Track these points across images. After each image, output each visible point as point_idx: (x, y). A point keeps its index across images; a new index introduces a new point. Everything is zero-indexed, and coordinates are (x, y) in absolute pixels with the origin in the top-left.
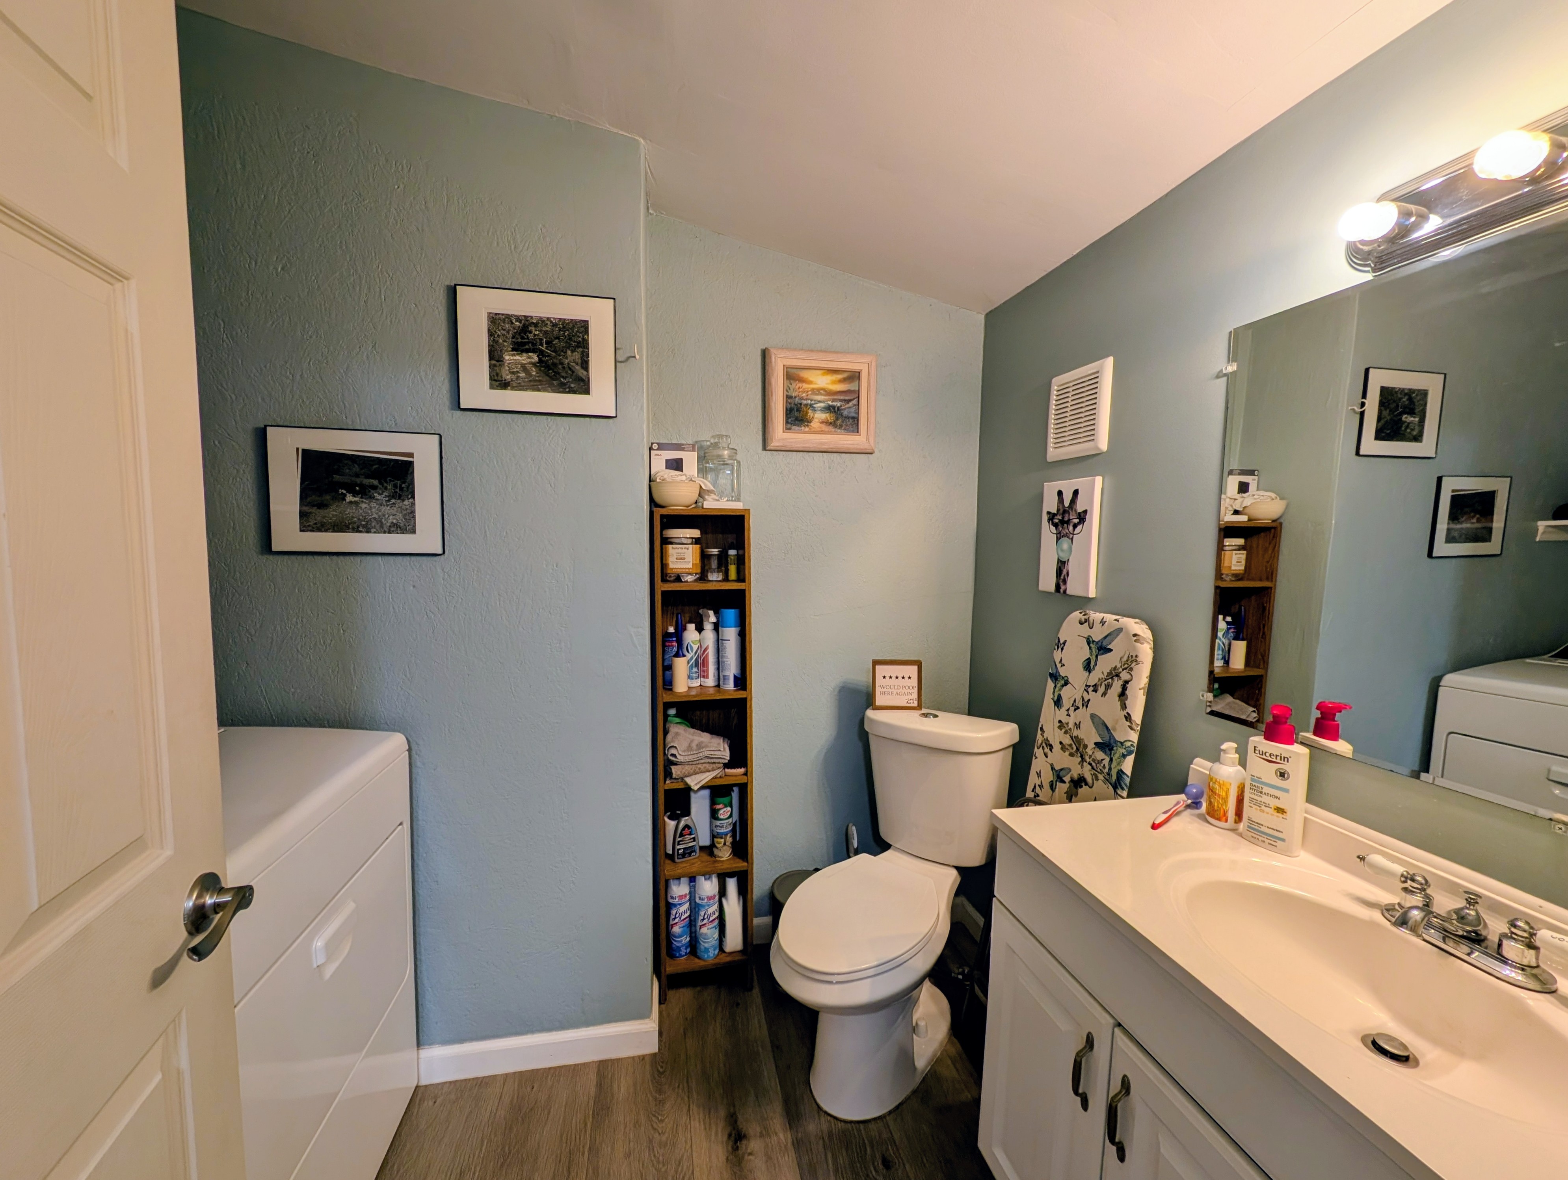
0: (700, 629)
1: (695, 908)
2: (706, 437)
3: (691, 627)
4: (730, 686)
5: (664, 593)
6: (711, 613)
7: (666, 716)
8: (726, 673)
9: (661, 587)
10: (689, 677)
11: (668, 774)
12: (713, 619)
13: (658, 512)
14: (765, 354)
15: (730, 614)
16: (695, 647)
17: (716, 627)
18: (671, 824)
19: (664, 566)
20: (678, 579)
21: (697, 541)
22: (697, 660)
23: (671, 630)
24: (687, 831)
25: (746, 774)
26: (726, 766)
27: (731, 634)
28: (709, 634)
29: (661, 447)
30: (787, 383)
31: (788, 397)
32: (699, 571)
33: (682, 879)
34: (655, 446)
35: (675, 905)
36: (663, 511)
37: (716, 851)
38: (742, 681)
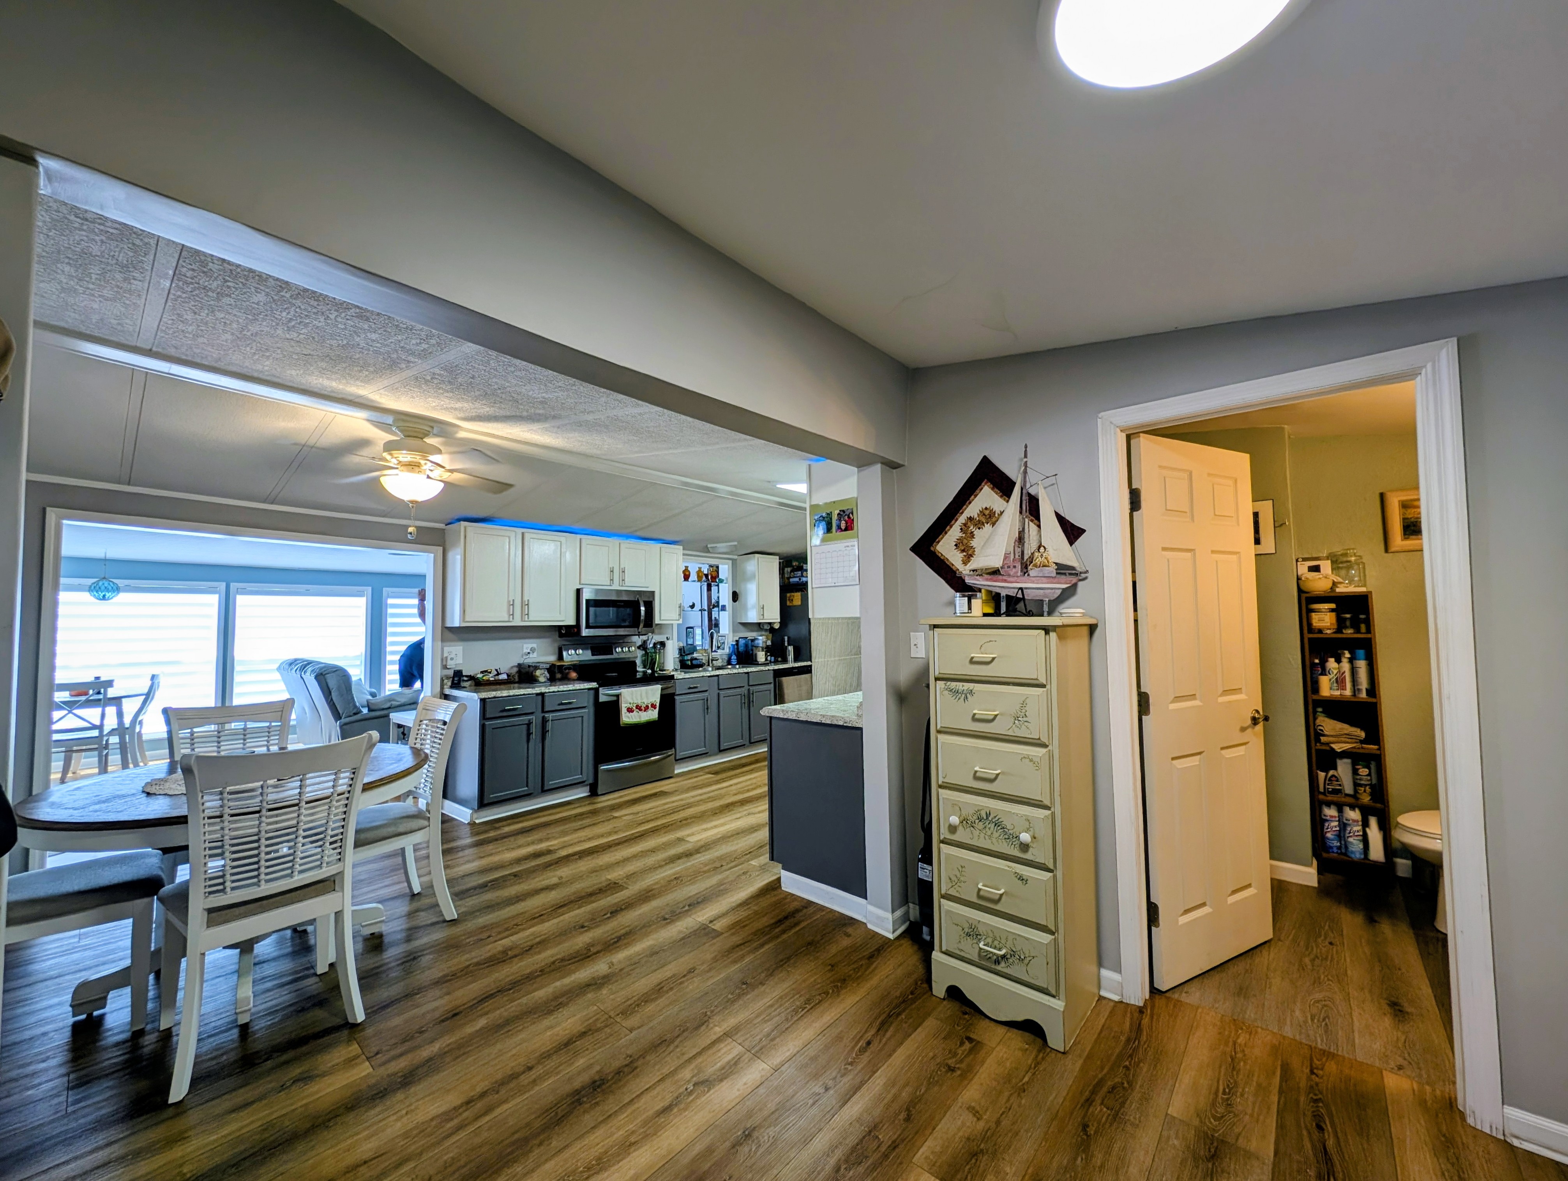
0: (1338, 661)
1: (1343, 826)
2: (1338, 549)
3: (1332, 660)
4: (1363, 695)
5: (1310, 639)
6: (1346, 652)
7: (1315, 712)
8: (1360, 687)
9: (1307, 636)
10: (1331, 689)
11: (1318, 740)
12: (1347, 655)
13: (1304, 596)
14: (1382, 496)
15: (1361, 653)
16: (1335, 672)
17: (1351, 660)
18: (1322, 775)
19: (1310, 624)
20: (1320, 631)
21: (1332, 610)
22: (1337, 679)
23: (1317, 661)
24: (1333, 779)
25: (1379, 749)
26: (1362, 742)
27: (1362, 665)
28: (1346, 666)
29: (1304, 560)
30: (1403, 510)
31: (1404, 519)
32: (1336, 627)
33: (1332, 806)
34: (1300, 560)
35: (1327, 820)
36: (1307, 595)
37: (1358, 796)
38: (1373, 691)
